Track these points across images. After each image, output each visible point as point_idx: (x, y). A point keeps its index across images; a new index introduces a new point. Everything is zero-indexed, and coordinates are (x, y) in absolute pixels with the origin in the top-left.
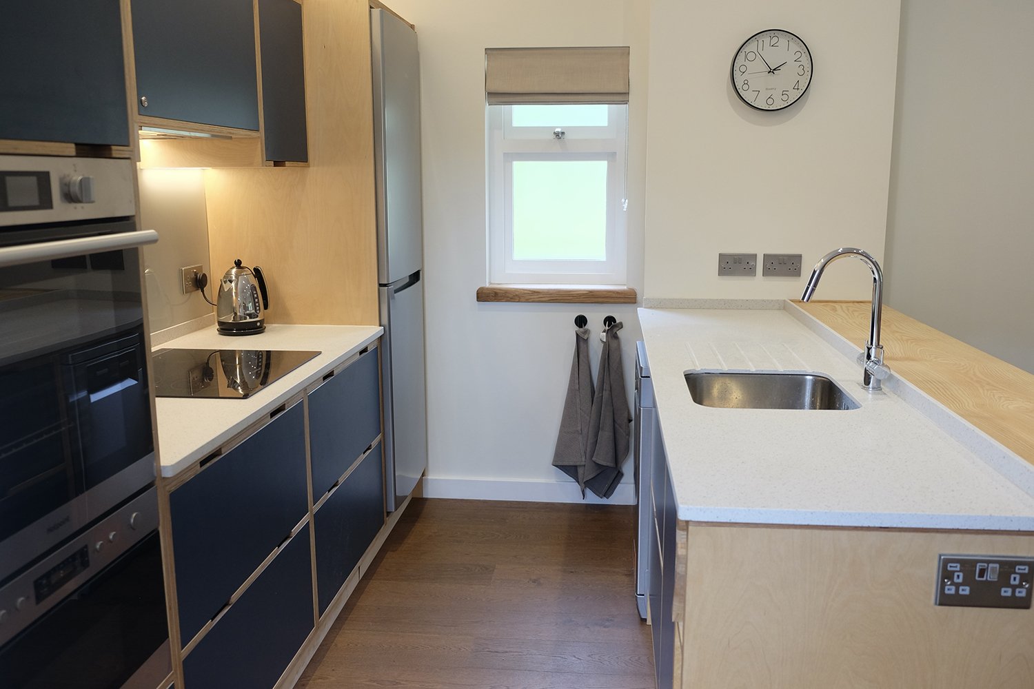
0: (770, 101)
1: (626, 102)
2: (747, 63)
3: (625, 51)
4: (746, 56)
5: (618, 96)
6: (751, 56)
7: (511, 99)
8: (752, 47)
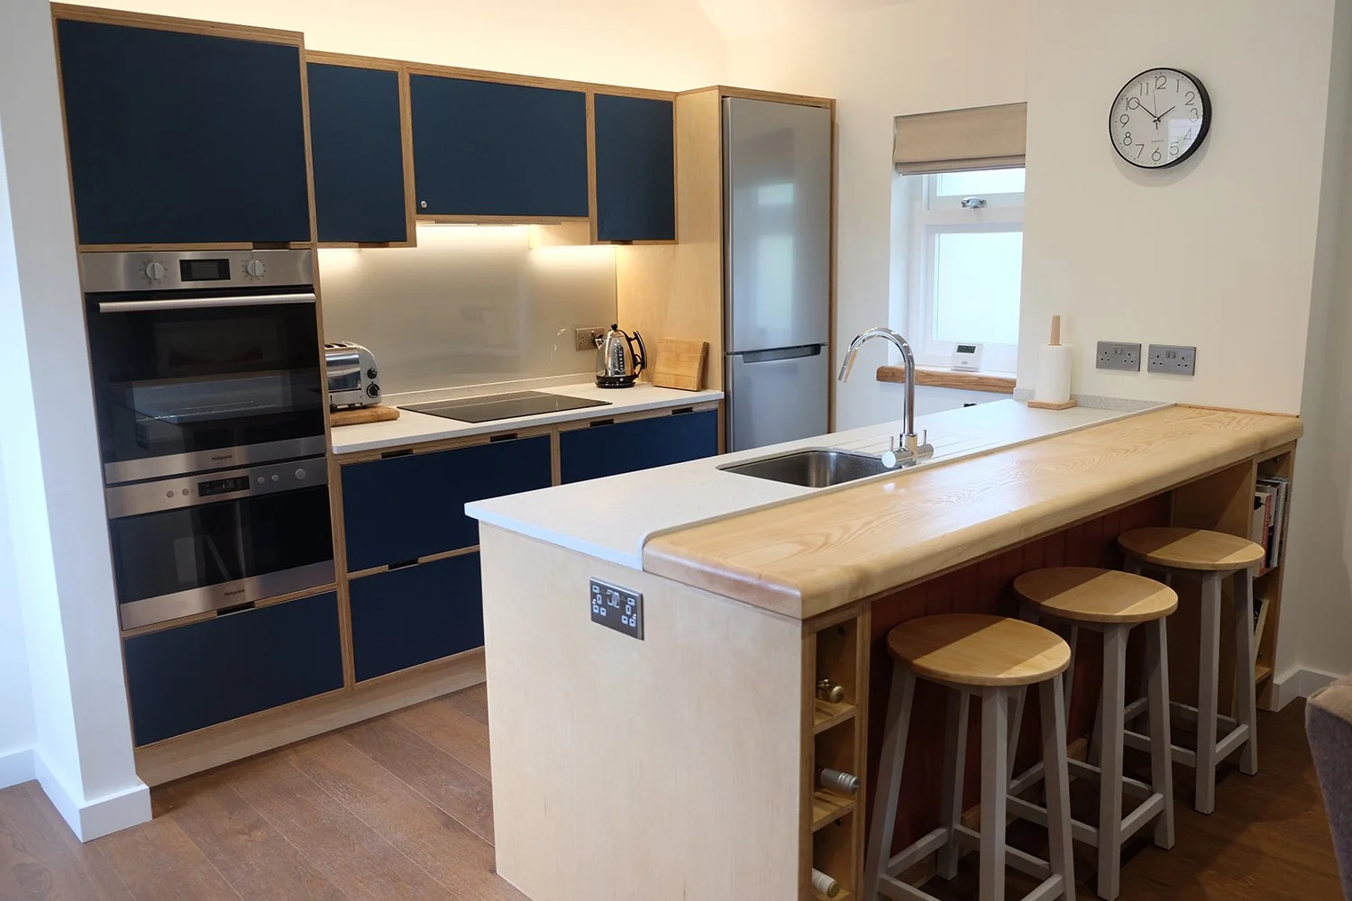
0: (1157, 156)
1: (1023, 166)
2: (1129, 112)
3: (1022, 107)
4: (1128, 103)
5: (1014, 159)
6: (1133, 104)
7: (919, 168)
8: (1134, 92)
